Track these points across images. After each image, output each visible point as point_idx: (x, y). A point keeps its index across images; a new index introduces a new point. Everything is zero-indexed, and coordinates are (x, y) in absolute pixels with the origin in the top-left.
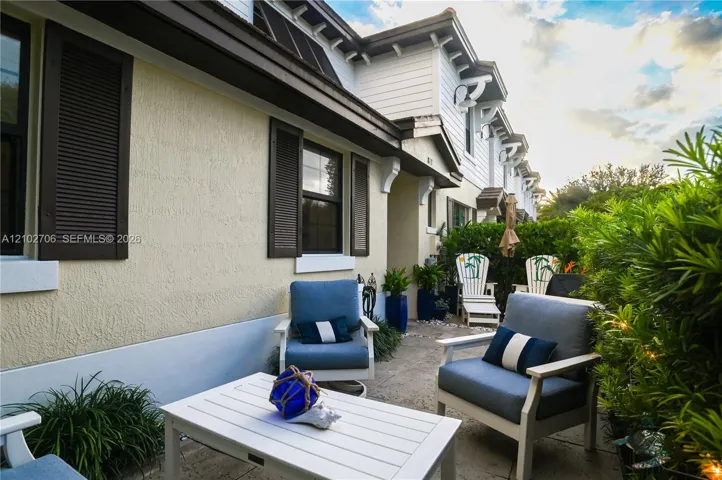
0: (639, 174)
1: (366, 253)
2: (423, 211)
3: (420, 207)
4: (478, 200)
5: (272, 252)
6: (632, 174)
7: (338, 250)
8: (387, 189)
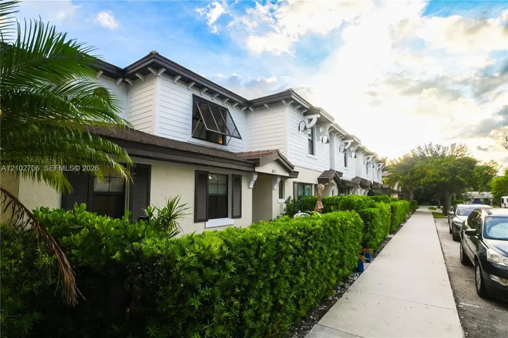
0: (450, 149)
1: (240, 217)
2: (276, 192)
3: (273, 191)
4: (318, 179)
5: (196, 221)
6: (445, 149)
7: (226, 216)
8: (252, 186)
